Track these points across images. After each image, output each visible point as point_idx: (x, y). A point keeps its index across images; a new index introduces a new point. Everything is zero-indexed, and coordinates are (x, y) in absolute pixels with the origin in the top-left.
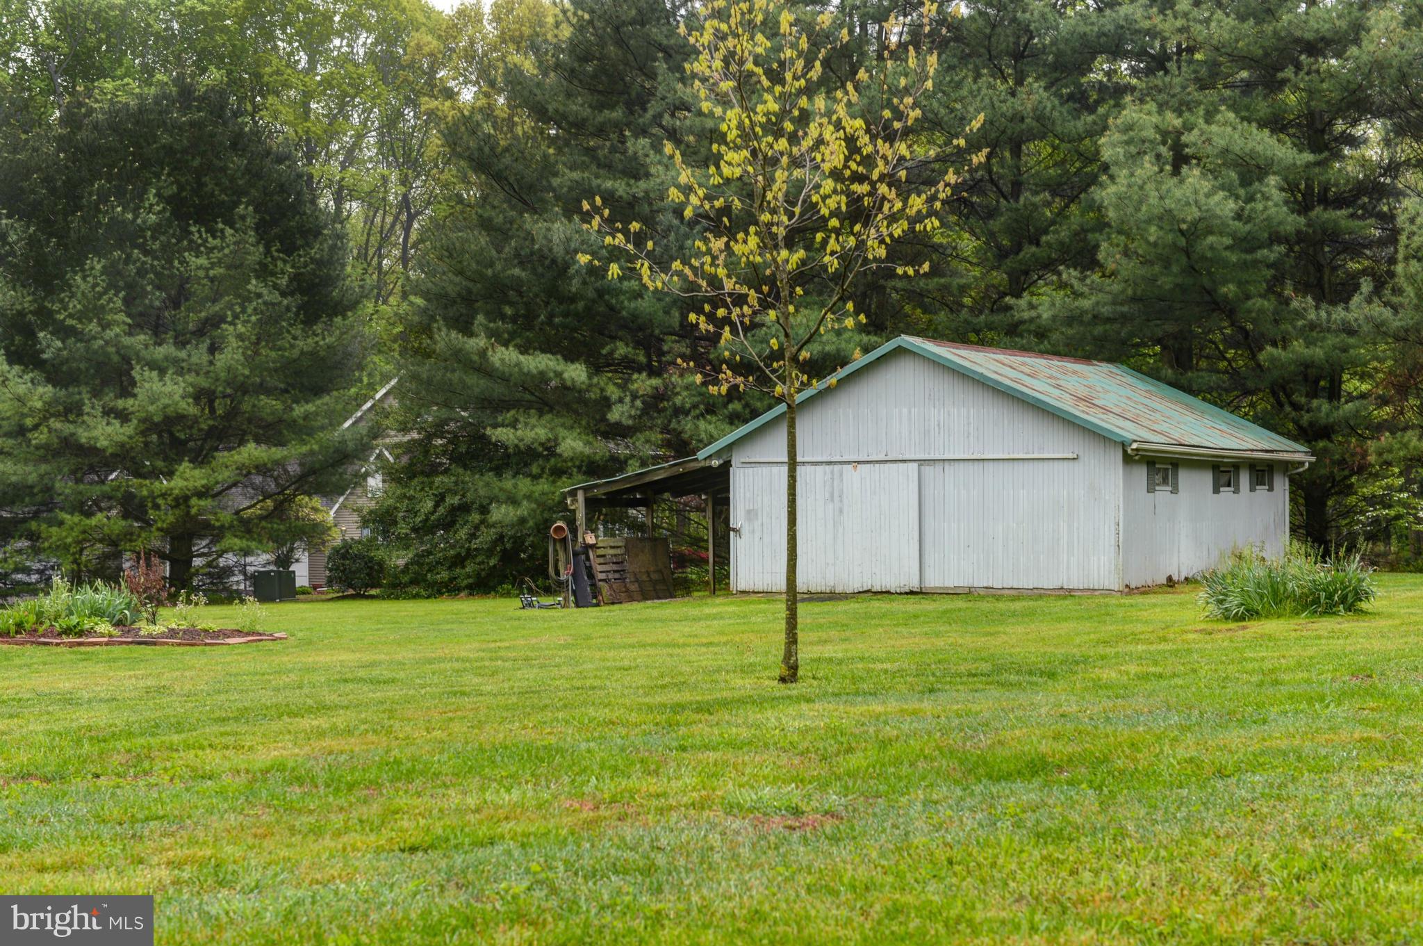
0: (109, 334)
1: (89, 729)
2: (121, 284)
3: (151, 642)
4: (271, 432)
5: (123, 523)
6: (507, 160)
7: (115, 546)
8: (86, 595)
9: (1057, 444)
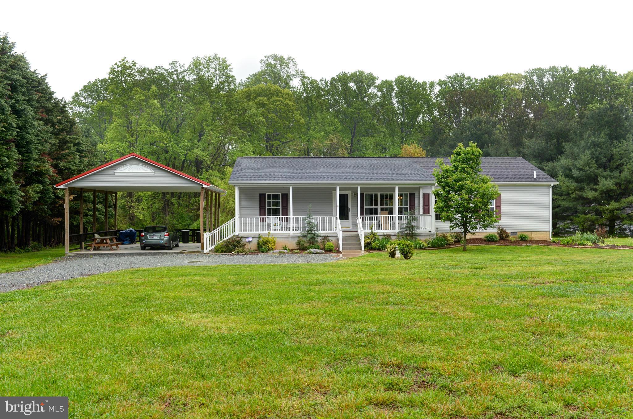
0: (592, 170)
1: (584, 270)
2: (595, 157)
3: (602, 248)
5: (595, 216)
7: (593, 223)
8: (585, 235)
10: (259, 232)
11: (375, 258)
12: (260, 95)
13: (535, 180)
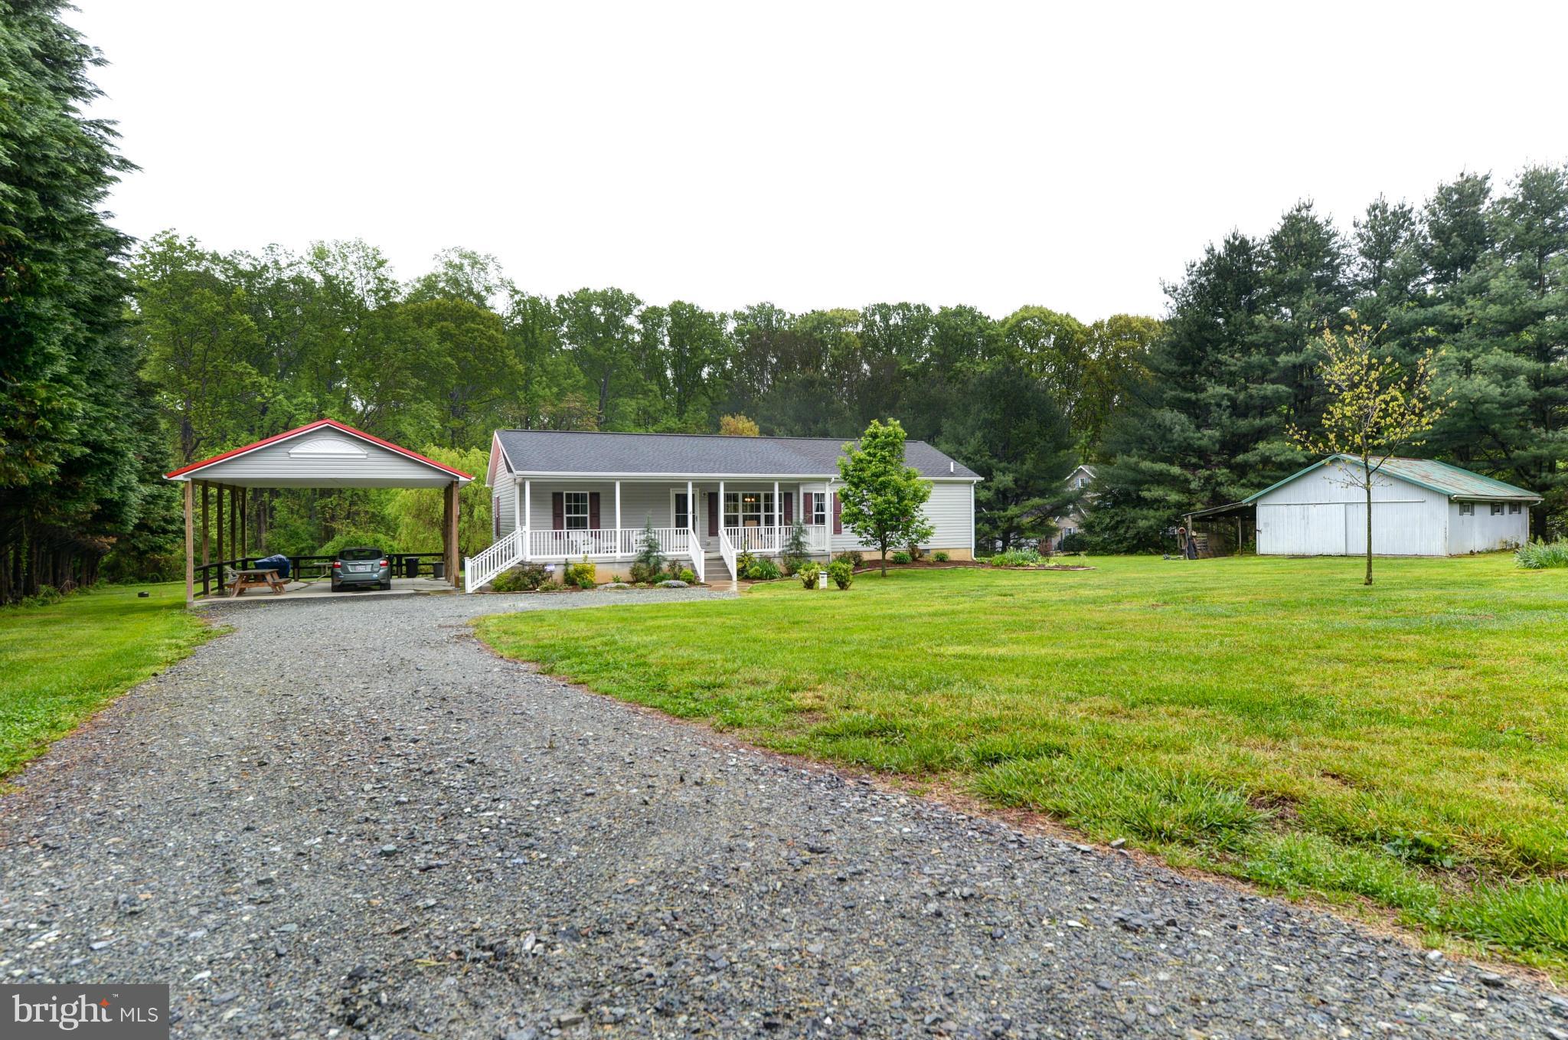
0: (984, 459)
3: (1050, 569)
4: (1042, 494)
6: (1142, 389)
8: (1020, 552)
9: (1414, 495)
10: (566, 556)
11: (762, 593)
12: (440, 317)
13: (952, 474)
